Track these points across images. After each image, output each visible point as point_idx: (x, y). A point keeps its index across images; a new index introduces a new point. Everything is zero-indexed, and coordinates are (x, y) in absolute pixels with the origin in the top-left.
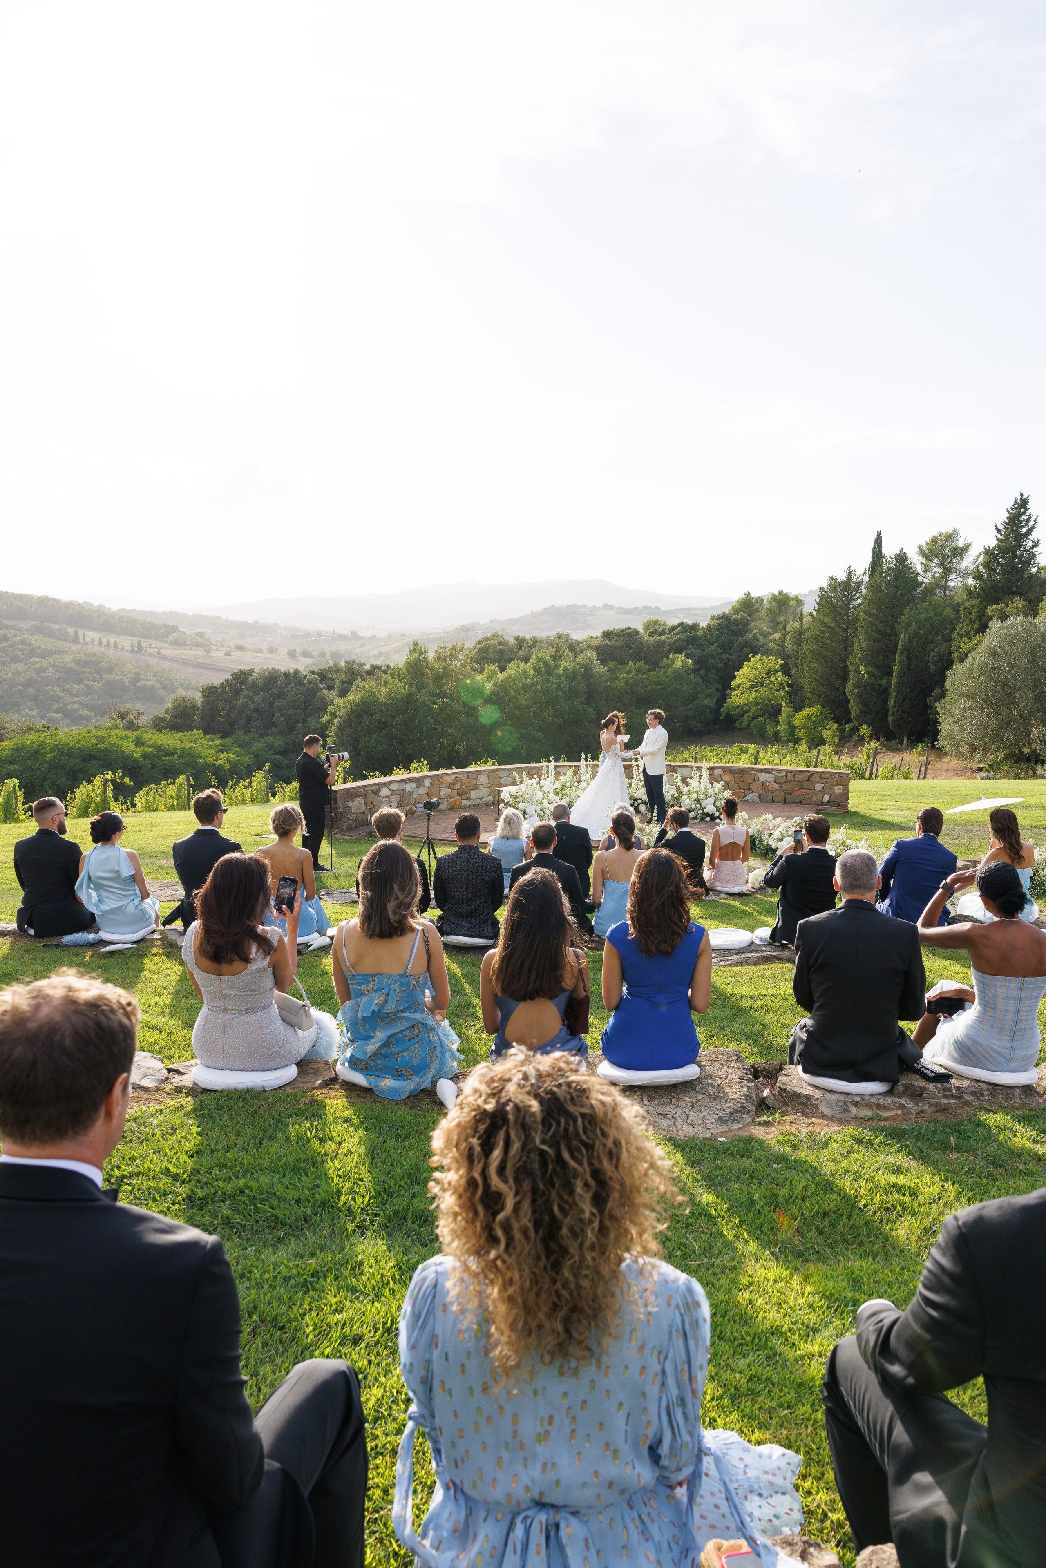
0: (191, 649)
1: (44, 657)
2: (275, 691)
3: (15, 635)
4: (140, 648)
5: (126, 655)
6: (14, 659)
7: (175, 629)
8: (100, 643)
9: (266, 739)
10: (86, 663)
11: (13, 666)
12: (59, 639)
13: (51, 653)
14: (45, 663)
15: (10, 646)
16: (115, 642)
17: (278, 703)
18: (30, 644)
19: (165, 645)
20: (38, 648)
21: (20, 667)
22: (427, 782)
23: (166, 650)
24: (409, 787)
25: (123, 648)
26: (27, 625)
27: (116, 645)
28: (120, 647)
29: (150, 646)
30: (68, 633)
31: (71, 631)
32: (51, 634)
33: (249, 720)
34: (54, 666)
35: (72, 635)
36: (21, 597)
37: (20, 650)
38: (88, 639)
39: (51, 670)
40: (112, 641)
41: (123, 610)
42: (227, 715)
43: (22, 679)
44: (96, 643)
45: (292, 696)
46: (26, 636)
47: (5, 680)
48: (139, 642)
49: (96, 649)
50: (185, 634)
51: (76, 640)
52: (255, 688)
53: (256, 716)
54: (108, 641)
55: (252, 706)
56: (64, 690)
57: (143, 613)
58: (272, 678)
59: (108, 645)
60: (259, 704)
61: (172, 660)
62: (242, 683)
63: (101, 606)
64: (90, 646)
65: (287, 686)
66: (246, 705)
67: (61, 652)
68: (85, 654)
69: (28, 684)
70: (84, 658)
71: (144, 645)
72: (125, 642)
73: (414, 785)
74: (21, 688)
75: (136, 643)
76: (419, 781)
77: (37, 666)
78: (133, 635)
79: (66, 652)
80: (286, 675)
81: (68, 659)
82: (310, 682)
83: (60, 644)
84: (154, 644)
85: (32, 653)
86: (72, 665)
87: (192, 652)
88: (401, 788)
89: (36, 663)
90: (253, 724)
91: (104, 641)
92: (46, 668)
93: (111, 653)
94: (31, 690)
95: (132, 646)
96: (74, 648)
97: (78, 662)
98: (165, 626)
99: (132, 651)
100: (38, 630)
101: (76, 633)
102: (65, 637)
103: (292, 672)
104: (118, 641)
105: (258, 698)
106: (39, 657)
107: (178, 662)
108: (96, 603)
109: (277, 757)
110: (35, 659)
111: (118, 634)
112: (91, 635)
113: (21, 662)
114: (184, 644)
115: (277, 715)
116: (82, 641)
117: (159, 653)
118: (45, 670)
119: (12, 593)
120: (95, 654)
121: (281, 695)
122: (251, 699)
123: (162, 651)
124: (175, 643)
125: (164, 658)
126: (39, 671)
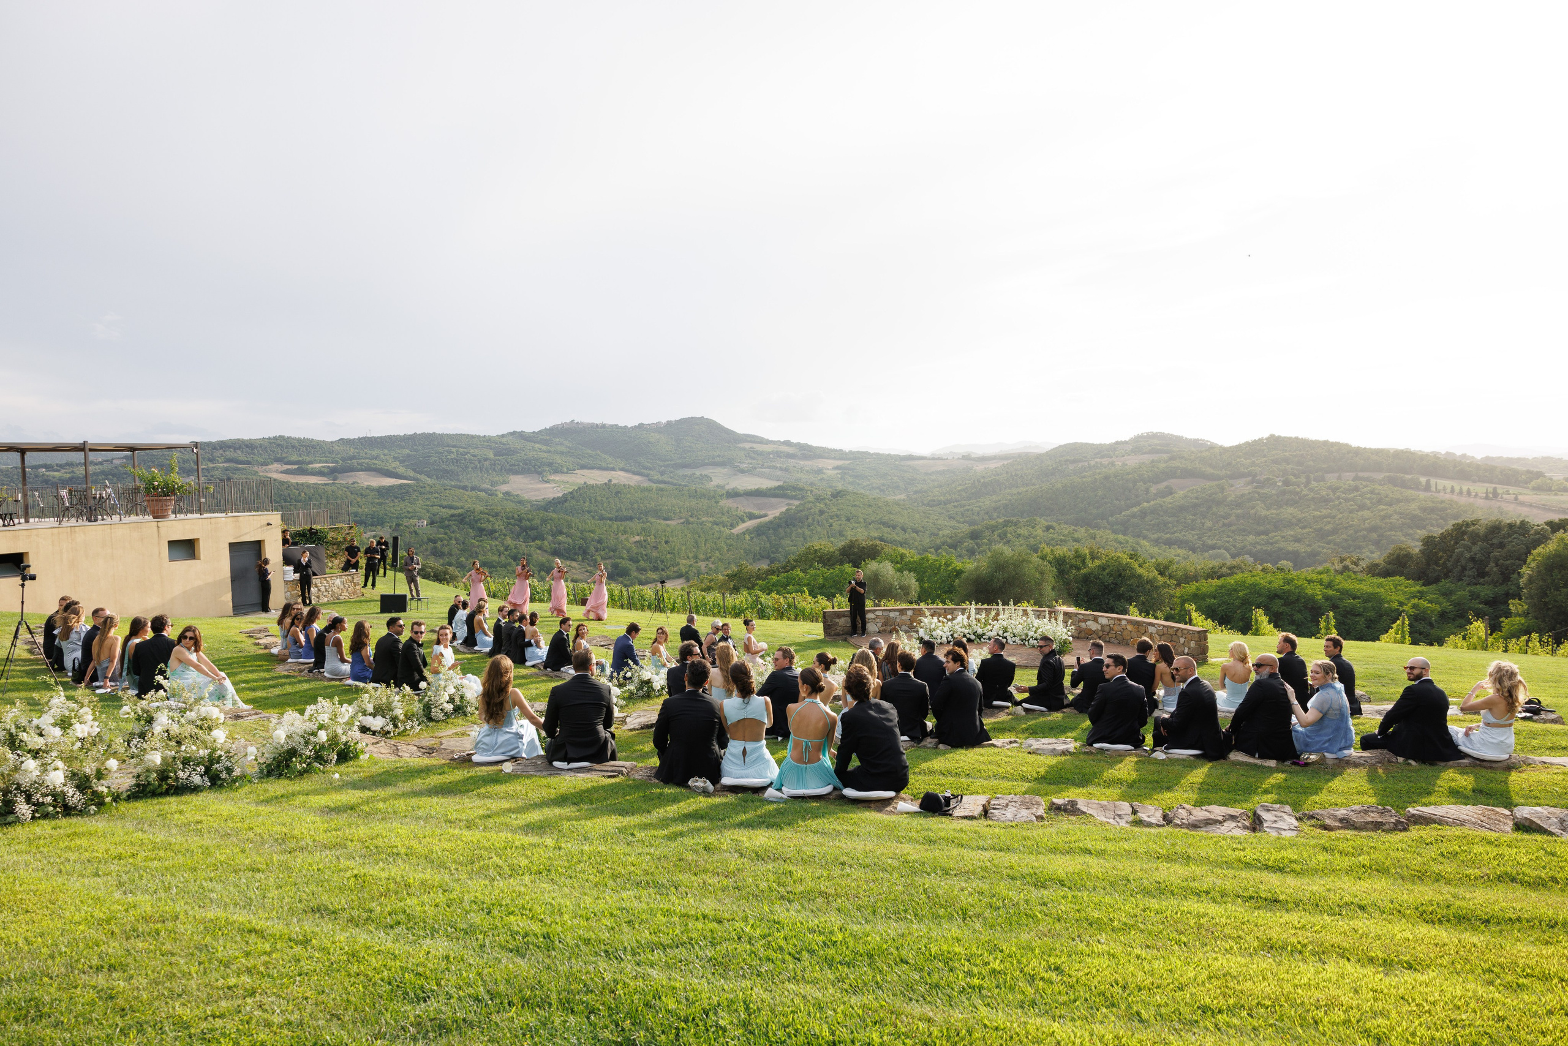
0: (1556, 494)
1: (1391, 505)
2: (1495, 541)
3: (1366, 486)
4: (1495, 494)
5: (1480, 502)
6: (1362, 507)
7: (1539, 475)
8: (1453, 490)
9: (1472, 588)
10: (1432, 510)
11: (1360, 513)
12: (1411, 488)
13: (1398, 501)
14: (1390, 510)
15: (1360, 496)
16: (1469, 489)
17: (1496, 553)
18: (1379, 494)
19: (1525, 491)
20: (1387, 496)
21: (1366, 514)
22: (910, 613)
23: (1527, 496)
24: (892, 614)
25: (1476, 495)
26: (1380, 476)
27: (1469, 493)
28: (1473, 494)
29: (1508, 493)
30: (1420, 482)
31: (1423, 480)
32: (1404, 485)
33: (1464, 568)
34: (1400, 513)
35: (1424, 483)
36: (1378, 452)
37: (1369, 499)
38: (1440, 487)
39: (1396, 516)
40: (1465, 488)
41: (1487, 458)
42: (1444, 563)
43: (1367, 525)
44: (1448, 490)
45: (1513, 546)
46: (1377, 487)
47: (1351, 526)
48: (1495, 489)
49: (1448, 496)
50: (1551, 479)
51: (1427, 488)
52: (1475, 537)
53: (1471, 565)
54: (1461, 489)
55: (1468, 555)
56: (1407, 535)
57: (1510, 460)
58: (1495, 529)
59: (1461, 493)
60: (1476, 554)
61: (1531, 506)
62: (1464, 533)
63: (1464, 456)
64: (1442, 494)
65: (1510, 536)
66: (1462, 554)
67: (1407, 500)
68: (1433, 502)
69: (1373, 529)
70: (1430, 504)
71: (1499, 491)
72: (1480, 488)
73: (898, 613)
74: (1365, 533)
75: (1490, 490)
76: (902, 612)
77: (1383, 513)
78: (1491, 482)
79: (1414, 500)
80: (1511, 526)
81: (1413, 506)
82: (1537, 533)
83: (1410, 493)
84: (1513, 490)
85: (1380, 502)
86: (1418, 512)
87: (1556, 498)
88: (885, 614)
89: (1382, 510)
90: (1467, 573)
91: (1457, 489)
92: (1391, 515)
93: (1463, 500)
94: (1374, 536)
95: (1487, 493)
96: (1422, 495)
97: (1424, 510)
98: (1528, 472)
99: (1487, 498)
100: (1392, 481)
101: (1428, 482)
102: (1417, 486)
103: (1518, 523)
104: (1472, 488)
105: (1475, 549)
106: (1386, 504)
107: (1538, 507)
108: (1459, 453)
109: (1481, 606)
110: (1382, 507)
111: (1474, 482)
112: (1442, 483)
113: (1368, 509)
114: (1549, 490)
115: (1492, 564)
116: (1433, 489)
117: (1516, 499)
118: (1389, 516)
119: (1370, 449)
120: (1442, 502)
121: (1501, 545)
122: (1469, 549)
123: (1521, 498)
124: (1538, 489)
125: (1522, 504)
126: (1384, 518)
